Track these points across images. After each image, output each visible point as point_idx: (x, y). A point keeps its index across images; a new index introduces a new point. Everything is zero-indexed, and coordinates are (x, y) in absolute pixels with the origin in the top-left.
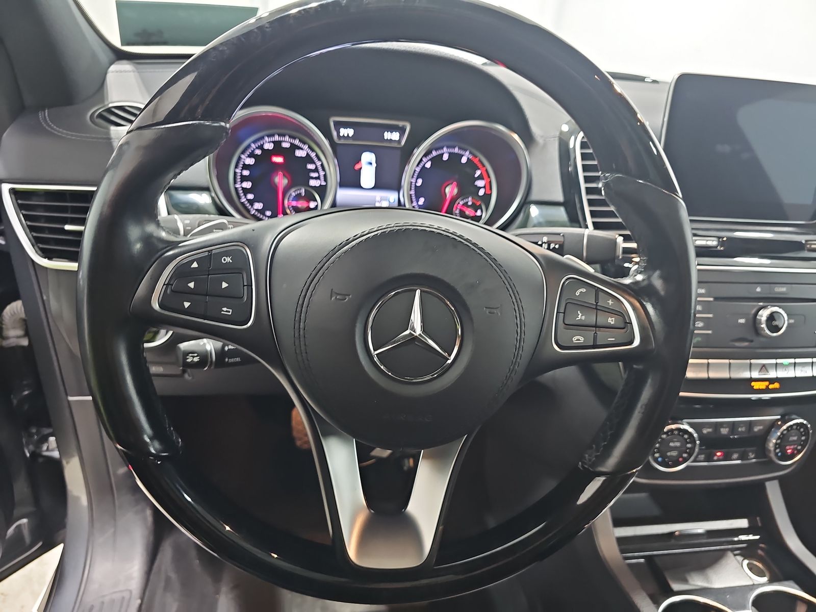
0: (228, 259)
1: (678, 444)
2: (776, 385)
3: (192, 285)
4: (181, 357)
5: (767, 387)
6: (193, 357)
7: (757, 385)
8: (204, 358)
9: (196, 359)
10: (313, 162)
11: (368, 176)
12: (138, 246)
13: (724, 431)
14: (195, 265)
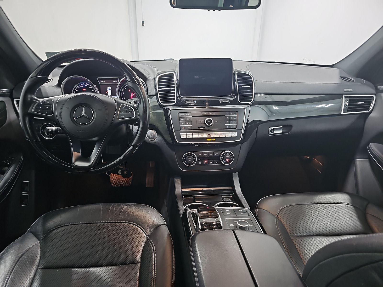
0: (48, 103)
1: (190, 158)
2: (214, 140)
3: (40, 107)
4: (47, 130)
5: (211, 140)
6: (50, 130)
7: (208, 140)
8: (52, 131)
9: (50, 131)
10: (94, 90)
11: (109, 92)
12: (29, 99)
13: (205, 155)
14: (41, 104)
